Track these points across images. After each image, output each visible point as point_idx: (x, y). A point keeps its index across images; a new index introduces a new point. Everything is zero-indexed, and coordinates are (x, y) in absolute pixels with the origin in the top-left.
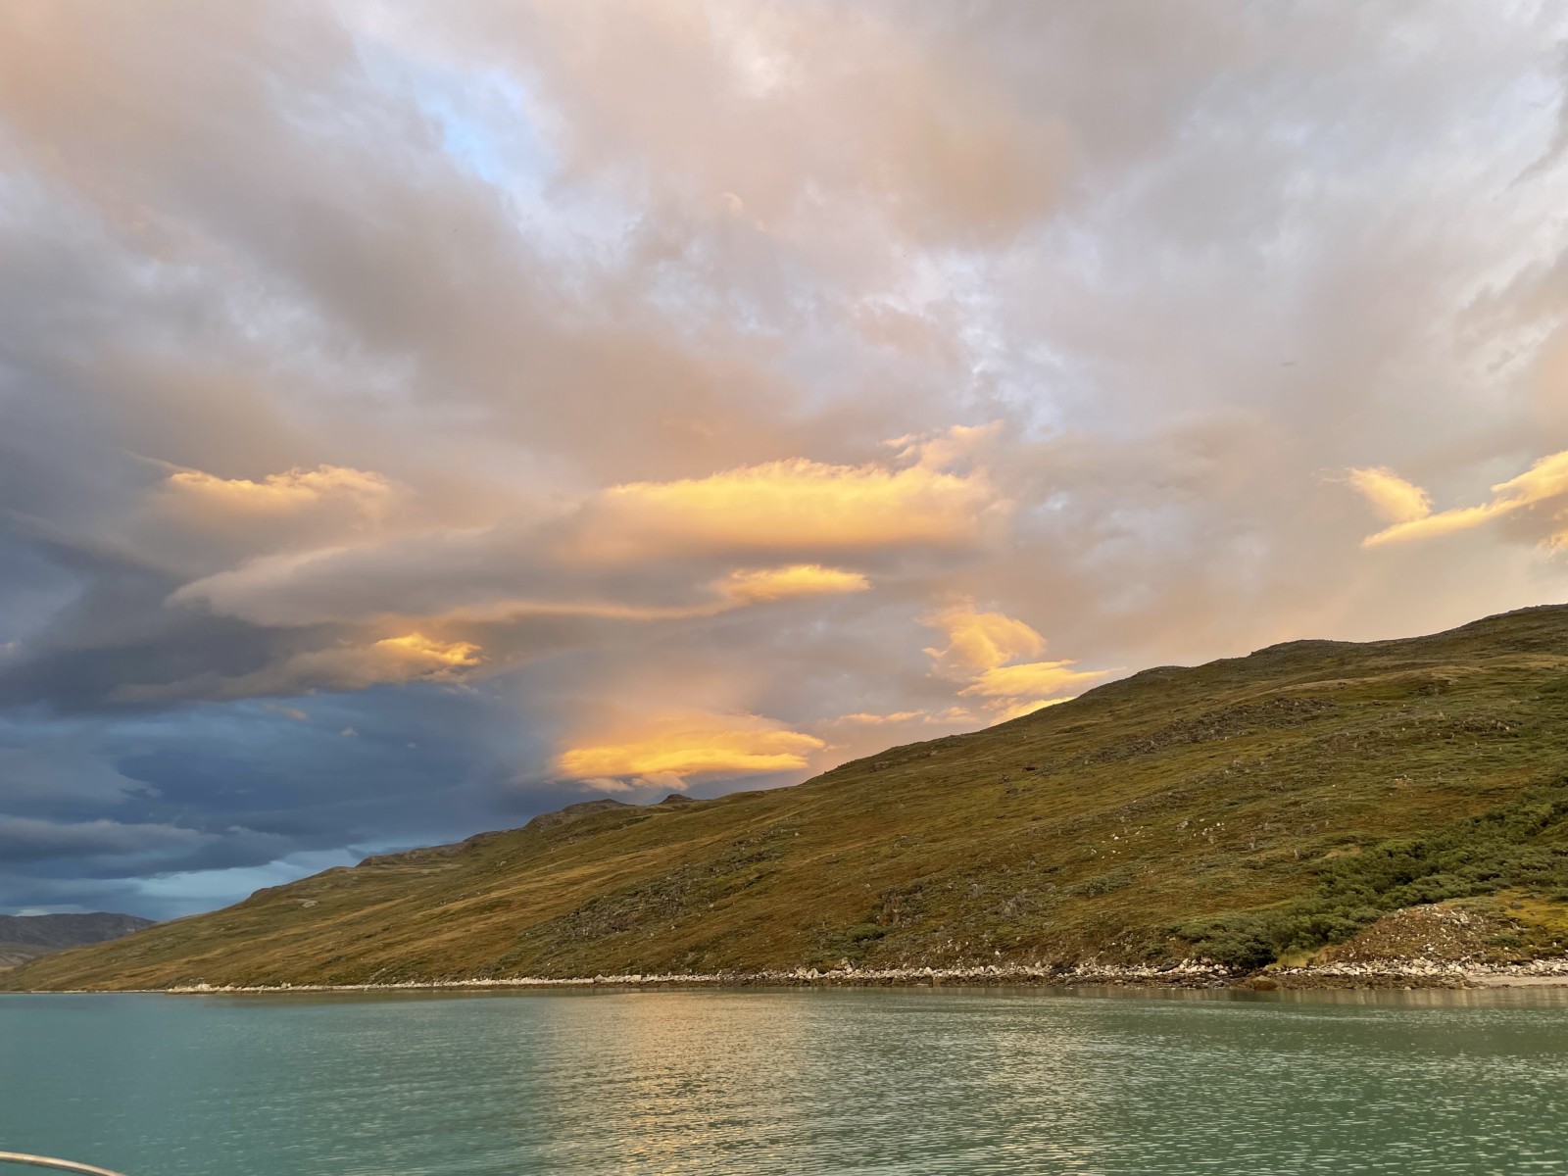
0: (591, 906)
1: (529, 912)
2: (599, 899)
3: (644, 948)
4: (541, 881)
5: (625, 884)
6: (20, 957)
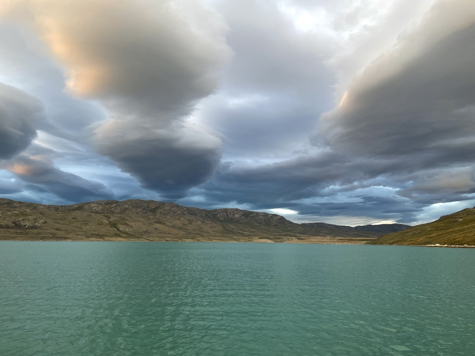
6: (377, 236)
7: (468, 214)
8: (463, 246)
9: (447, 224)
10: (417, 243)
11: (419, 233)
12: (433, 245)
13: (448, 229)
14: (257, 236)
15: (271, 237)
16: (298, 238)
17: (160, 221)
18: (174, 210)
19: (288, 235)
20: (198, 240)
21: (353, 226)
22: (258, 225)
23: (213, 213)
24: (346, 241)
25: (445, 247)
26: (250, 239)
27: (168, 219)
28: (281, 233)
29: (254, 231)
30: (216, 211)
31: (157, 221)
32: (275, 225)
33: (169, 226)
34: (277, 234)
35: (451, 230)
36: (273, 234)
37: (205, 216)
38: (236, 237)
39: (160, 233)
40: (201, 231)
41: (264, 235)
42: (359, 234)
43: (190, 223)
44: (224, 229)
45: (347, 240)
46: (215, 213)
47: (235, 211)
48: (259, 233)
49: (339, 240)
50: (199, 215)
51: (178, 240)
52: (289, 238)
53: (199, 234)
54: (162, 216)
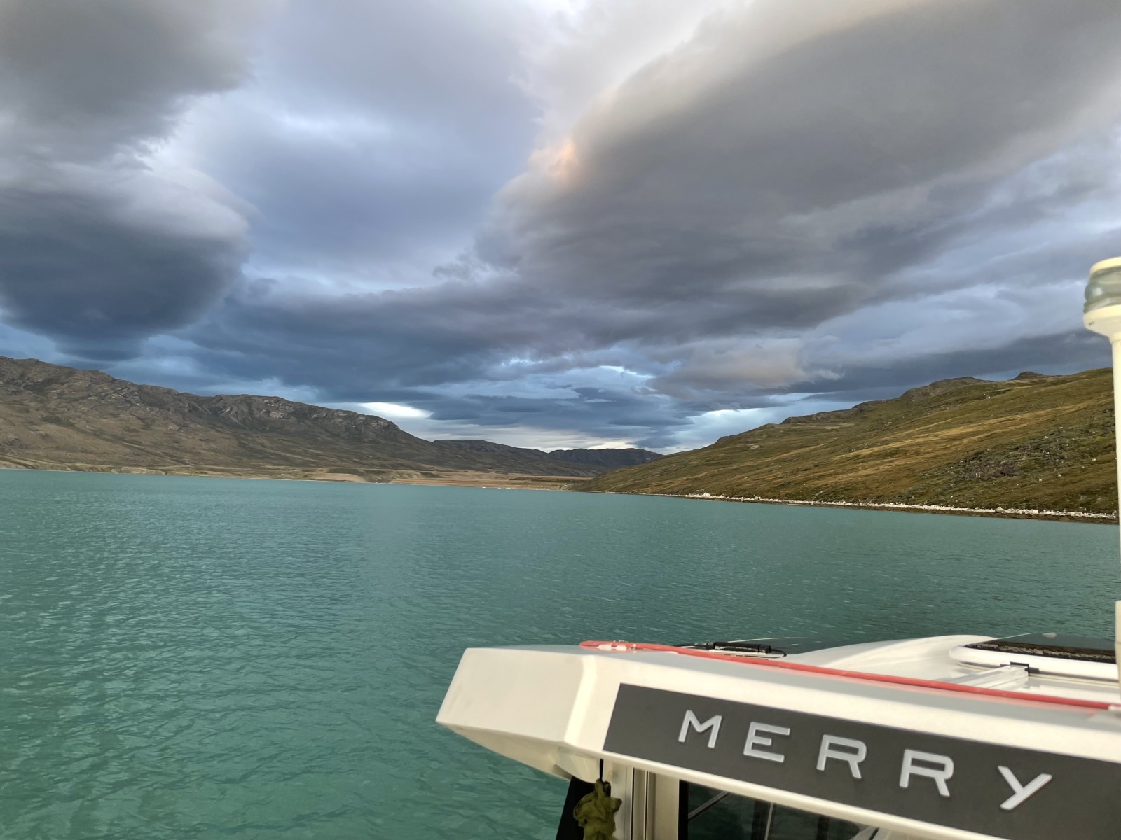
0: (977, 456)
1: (923, 458)
2: (983, 452)
3: (1036, 490)
4: (927, 437)
5: (1004, 441)
6: (594, 473)
7: (770, 436)
8: (753, 499)
9: (729, 455)
10: (670, 491)
11: (675, 471)
12: (698, 496)
13: (730, 464)
14: (326, 466)
15: (361, 470)
16: (424, 474)
17: (58, 417)
18: (99, 390)
19: (402, 465)
20: (167, 472)
21: (548, 451)
22: (330, 439)
23: (213, 406)
24: (530, 482)
25: (721, 499)
26: (307, 473)
27: (84, 413)
28: (385, 460)
29: (318, 455)
30: (222, 399)
31: (50, 415)
32: (372, 442)
33: (84, 432)
34: (376, 462)
35: (735, 466)
36: (365, 462)
37: (190, 411)
38: (270, 467)
39: (58, 448)
40: (177, 449)
41: (343, 463)
42: (560, 468)
43: (147, 427)
44: (243, 446)
45: (533, 480)
46: (217, 405)
47: (271, 404)
48: (332, 459)
49: (516, 479)
50: (172, 409)
51: (111, 468)
52: (403, 474)
53: (172, 456)
54: (64, 404)
